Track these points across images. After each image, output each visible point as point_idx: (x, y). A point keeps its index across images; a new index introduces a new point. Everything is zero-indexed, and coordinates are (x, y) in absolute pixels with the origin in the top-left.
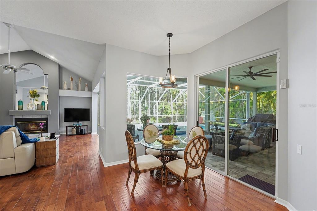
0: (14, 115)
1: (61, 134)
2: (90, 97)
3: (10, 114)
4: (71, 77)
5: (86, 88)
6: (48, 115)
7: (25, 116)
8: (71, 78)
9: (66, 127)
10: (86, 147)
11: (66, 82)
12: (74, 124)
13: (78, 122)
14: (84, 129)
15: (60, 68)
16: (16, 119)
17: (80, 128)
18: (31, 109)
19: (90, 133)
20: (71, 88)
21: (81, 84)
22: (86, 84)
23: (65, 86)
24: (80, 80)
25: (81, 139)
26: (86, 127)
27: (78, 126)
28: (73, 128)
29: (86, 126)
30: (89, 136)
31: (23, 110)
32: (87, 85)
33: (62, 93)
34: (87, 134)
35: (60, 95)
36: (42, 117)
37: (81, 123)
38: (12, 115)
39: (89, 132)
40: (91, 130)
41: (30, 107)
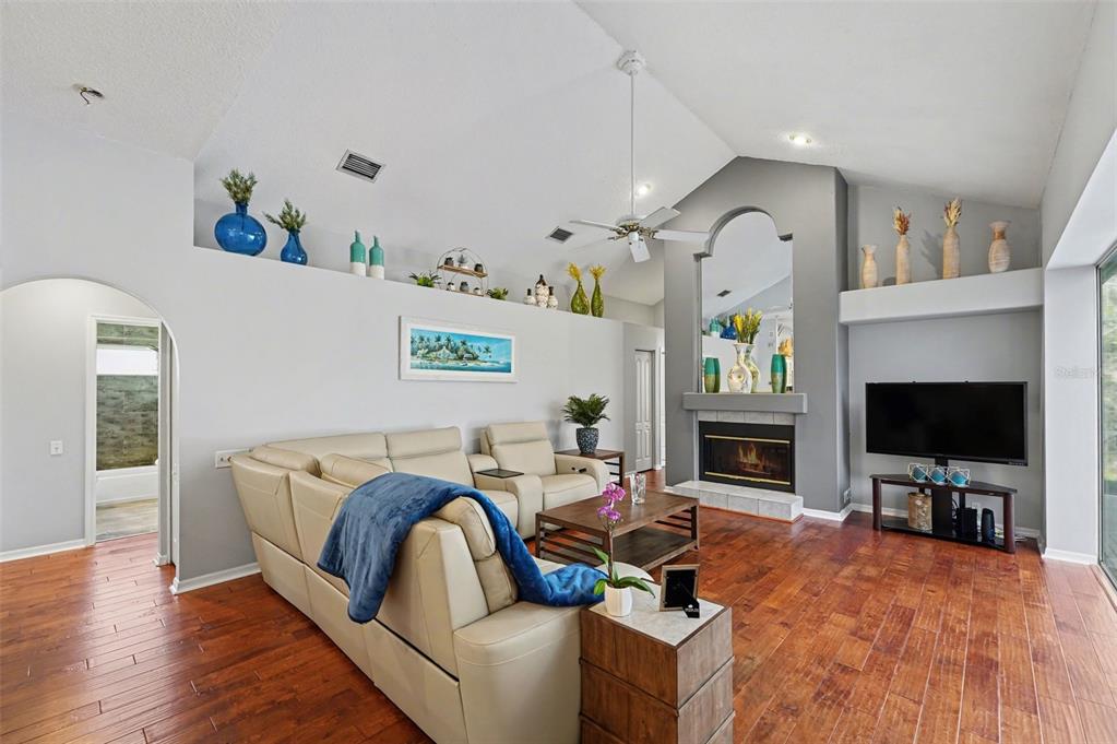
0: (697, 411)
1: (853, 506)
2: (1031, 302)
3: (687, 407)
4: (897, 213)
5: (998, 254)
6: (794, 414)
7: (726, 414)
8: (900, 219)
9: (875, 481)
10: (983, 714)
11: (870, 250)
12: (916, 473)
13: (942, 462)
14: (986, 512)
15: (845, 188)
16: (702, 424)
17: (956, 496)
18: (739, 388)
19: (1034, 546)
20: (900, 276)
21: (956, 235)
22: (998, 226)
23: (869, 269)
24: (953, 214)
25: (955, 584)
26: (1000, 500)
27: (941, 483)
28: (914, 494)
29: (996, 494)
30: (1024, 574)
31: (721, 390)
32: (1002, 235)
33: (854, 306)
34: (1005, 547)
35: (845, 318)
36: (777, 423)
37: (963, 472)
38: (691, 411)
39: (1020, 532)
40: (1040, 522)
41: (735, 379)
